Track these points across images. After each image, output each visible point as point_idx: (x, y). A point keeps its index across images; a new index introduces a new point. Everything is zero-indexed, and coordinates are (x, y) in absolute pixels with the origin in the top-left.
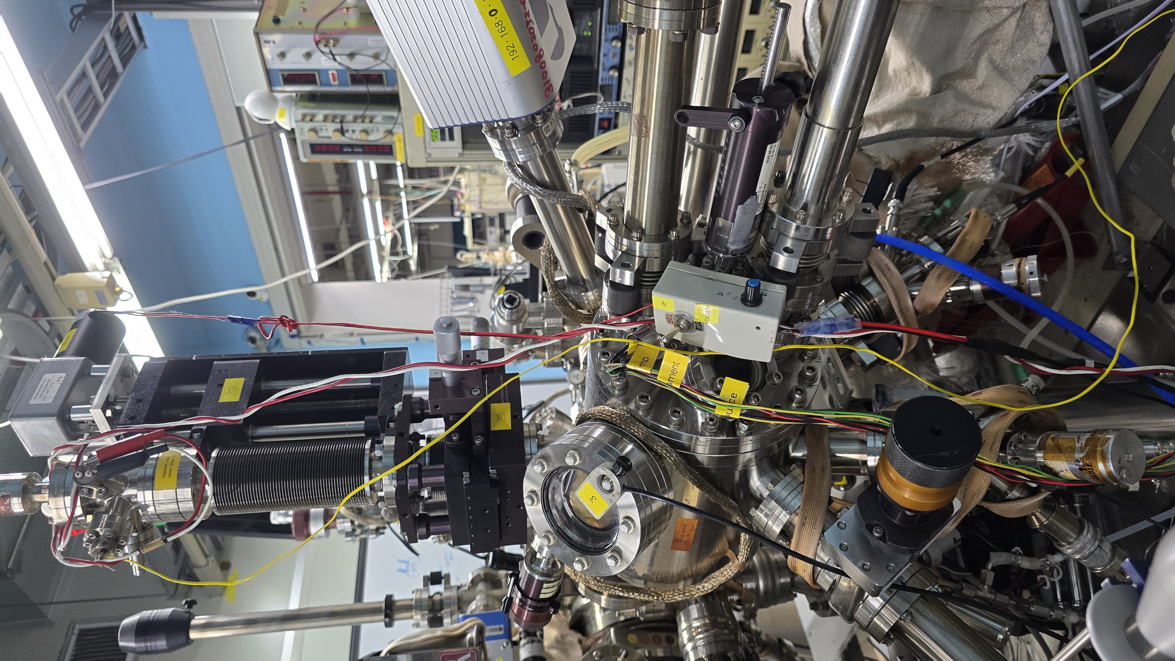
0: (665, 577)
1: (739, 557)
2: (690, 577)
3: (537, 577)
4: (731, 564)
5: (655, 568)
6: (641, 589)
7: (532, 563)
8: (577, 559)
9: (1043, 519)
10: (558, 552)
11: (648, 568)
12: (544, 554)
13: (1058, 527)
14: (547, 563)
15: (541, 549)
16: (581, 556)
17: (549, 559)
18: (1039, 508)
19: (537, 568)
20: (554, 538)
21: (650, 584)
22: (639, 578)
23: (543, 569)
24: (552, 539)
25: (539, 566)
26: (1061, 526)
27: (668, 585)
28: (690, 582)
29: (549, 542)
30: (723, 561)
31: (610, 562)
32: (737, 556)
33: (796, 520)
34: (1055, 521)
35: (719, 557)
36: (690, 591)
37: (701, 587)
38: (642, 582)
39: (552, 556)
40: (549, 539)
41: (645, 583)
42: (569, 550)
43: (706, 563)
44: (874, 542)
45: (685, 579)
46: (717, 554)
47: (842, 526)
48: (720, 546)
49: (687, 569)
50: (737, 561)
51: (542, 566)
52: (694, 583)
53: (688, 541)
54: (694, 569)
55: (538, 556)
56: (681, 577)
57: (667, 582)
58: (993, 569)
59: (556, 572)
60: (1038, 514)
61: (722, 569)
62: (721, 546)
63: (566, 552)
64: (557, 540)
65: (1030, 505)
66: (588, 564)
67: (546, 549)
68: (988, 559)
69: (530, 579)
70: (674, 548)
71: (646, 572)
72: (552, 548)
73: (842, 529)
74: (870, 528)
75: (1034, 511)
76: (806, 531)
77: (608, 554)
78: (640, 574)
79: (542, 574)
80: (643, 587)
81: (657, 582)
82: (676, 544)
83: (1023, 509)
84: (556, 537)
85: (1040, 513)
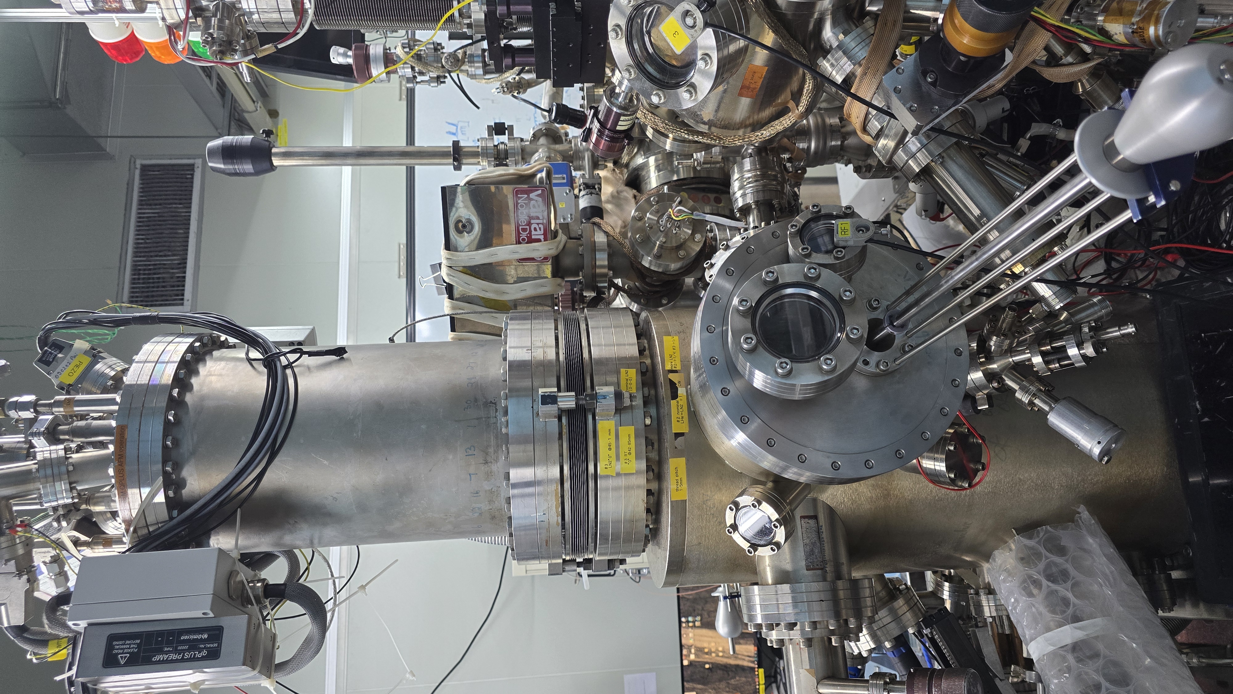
0: (729, 123)
1: (799, 108)
2: (750, 125)
3: (615, 109)
4: (790, 114)
5: (721, 114)
6: (705, 133)
7: (611, 97)
8: (654, 93)
9: (1088, 86)
10: (637, 85)
11: (713, 113)
12: (623, 88)
13: (1099, 94)
14: (625, 98)
15: (621, 83)
16: (658, 90)
17: (627, 94)
18: (1087, 75)
19: (616, 101)
20: (635, 73)
21: (713, 129)
22: (704, 123)
23: (620, 103)
24: (633, 73)
25: (617, 100)
26: (1102, 93)
27: (730, 131)
28: (749, 129)
29: (630, 75)
30: (783, 112)
31: (686, 96)
32: (797, 106)
33: (859, 71)
34: (1098, 89)
35: (780, 108)
36: (749, 137)
37: (760, 134)
38: (707, 127)
39: (631, 89)
40: (630, 72)
41: (709, 129)
42: (648, 84)
43: (767, 113)
44: (925, 88)
45: (746, 127)
46: (780, 104)
47: (900, 71)
48: (783, 97)
49: (749, 117)
50: (797, 111)
51: (620, 100)
52: (753, 130)
53: (755, 88)
54: (756, 117)
55: (617, 91)
56: (742, 125)
57: (729, 129)
58: (1031, 138)
59: (632, 107)
60: (1084, 81)
61: (782, 119)
62: (785, 96)
63: (646, 86)
64: (638, 74)
65: (1079, 71)
66: (665, 98)
67: (626, 82)
68: (1028, 128)
69: (609, 111)
70: (741, 95)
71: (712, 118)
72: (632, 82)
73: (900, 74)
74: (925, 74)
75: (1082, 78)
76: (867, 80)
77: (684, 89)
78: (706, 119)
79: (620, 107)
80: (707, 131)
81: (720, 128)
82: (743, 91)
83: (1072, 74)
84: (637, 71)
85: (1087, 80)
